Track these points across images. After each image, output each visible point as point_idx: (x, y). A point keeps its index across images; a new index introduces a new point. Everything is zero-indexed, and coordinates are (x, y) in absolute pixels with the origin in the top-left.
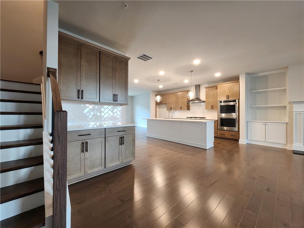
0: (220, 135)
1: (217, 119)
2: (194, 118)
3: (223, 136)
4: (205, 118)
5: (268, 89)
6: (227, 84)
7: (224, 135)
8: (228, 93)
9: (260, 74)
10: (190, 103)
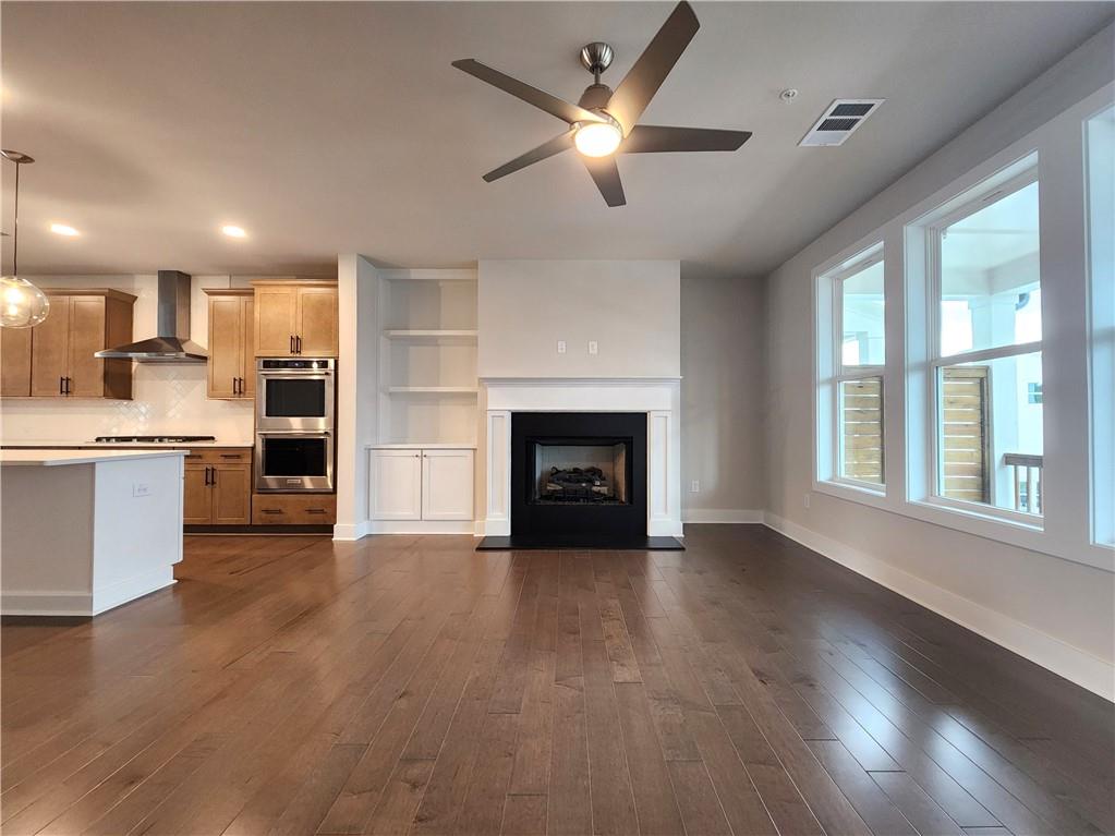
0: (264, 515)
1: (250, 444)
2: (140, 439)
3: (276, 519)
4: (212, 438)
5: (439, 329)
6: (294, 288)
7: (280, 512)
8: (299, 328)
9: (415, 274)
10: (135, 365)
